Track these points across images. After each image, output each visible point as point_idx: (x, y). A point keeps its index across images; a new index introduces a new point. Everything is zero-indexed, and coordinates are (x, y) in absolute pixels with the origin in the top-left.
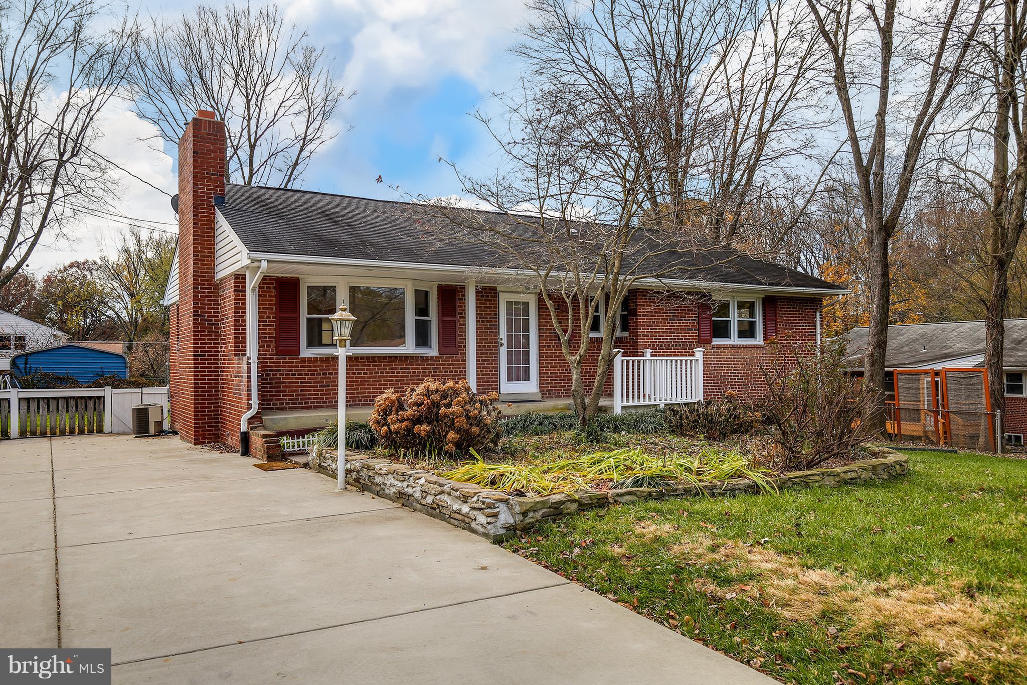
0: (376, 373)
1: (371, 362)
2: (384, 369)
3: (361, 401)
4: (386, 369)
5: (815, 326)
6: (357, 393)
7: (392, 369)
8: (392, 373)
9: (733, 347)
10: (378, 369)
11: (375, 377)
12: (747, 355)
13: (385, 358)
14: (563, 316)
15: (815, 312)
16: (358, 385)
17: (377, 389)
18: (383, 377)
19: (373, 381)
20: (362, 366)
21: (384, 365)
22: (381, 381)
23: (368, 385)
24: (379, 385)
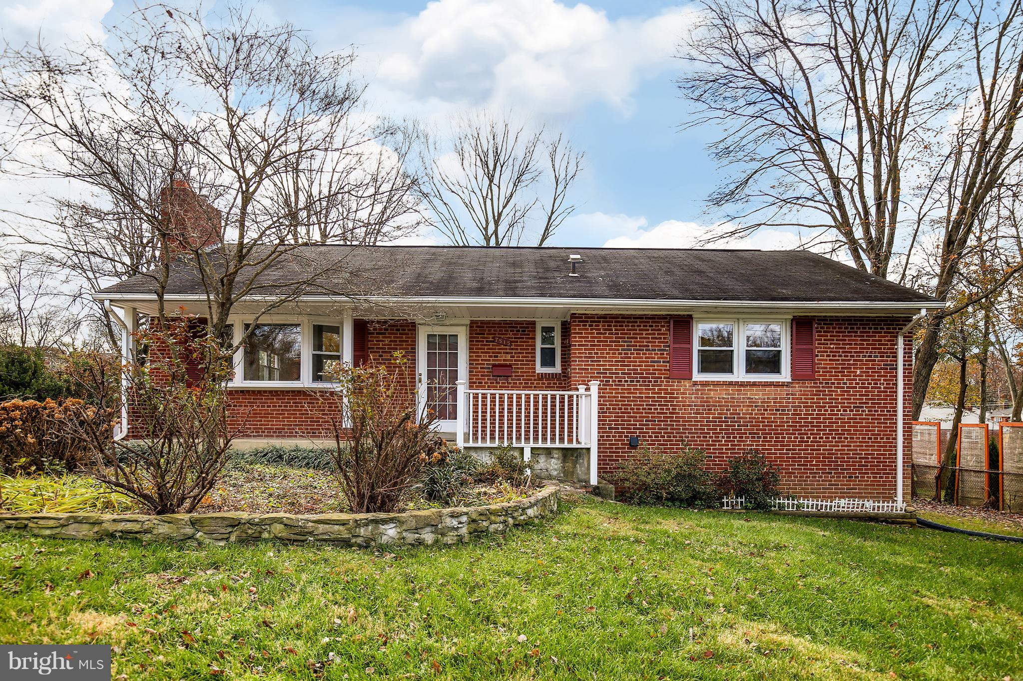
0: (279, 406)
1: (275, 396)
2: (287, 403)
3: (264, 432)
4: (290, 403)
5: (896, 357)
6: (261, 425)
7: (296, 403)
8: (296, 406)
9: (737, 384)
10: (282, 403)
11: (278, 410)
12: (758, 395)
13: (288, 392)
14: (499, 349)
15: (897, 337)
16: (262, 417)
17: (280, 421)
18: (287, 410)
19: (276, 414)
20: (265, 399)
21: (288, 399)
22: (284, 414)
23: (271, 417)
24: (283, 418)
